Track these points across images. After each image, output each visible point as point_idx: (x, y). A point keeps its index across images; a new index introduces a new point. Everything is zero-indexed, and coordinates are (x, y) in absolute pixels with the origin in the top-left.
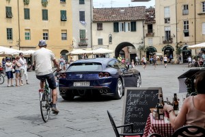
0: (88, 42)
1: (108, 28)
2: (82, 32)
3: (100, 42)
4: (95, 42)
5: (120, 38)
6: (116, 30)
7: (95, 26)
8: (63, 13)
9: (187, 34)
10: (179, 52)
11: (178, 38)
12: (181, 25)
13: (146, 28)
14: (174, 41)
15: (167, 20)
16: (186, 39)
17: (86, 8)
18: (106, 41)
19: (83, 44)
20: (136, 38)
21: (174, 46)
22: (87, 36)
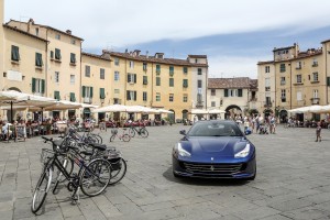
0: (204, 104)
1: (220, 93)
2: (199, 95)
3: (213, 104)
4: (209, 104)
5: (229, 102)
6: (226, 95)
7: (209, 92)
8: (185, 82)
9: (284, 100)
10: (277, 115)
11: (277, 103)
12: (279, 93)
13: (250, 94)
14: (274, 105)
15: (267, 89)
16: (283, 104)
17: (203, 77)
18: (218, 104)
19: (199, 106)
20: (242, 102)
21: (273, 109)
22: (203, 99)
